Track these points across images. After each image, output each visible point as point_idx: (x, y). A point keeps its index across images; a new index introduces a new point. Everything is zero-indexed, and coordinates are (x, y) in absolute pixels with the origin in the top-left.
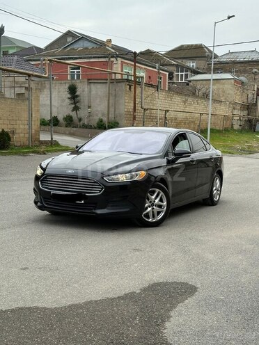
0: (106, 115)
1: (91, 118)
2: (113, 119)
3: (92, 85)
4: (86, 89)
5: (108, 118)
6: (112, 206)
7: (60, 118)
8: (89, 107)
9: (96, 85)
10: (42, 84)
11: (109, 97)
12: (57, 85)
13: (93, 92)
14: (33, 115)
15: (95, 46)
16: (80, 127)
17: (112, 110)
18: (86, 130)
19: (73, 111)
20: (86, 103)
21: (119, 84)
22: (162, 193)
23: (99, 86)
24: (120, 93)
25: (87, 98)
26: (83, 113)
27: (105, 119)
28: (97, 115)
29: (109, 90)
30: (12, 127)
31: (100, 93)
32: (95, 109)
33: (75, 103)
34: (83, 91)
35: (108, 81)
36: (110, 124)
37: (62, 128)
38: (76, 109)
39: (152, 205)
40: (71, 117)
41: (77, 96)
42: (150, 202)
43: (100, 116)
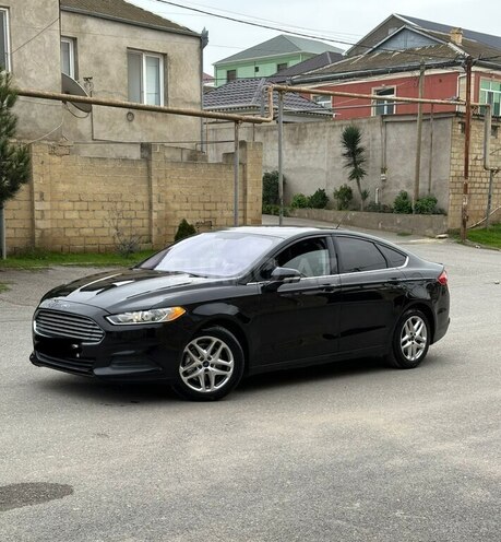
0: (413, 186)
1: (386, 191)
2: (427, 192)
3: (389, 127)
4: (379, 136)
5: (417, 190)
6: (119, 364)
7: (330, 193)
8: (384, 170)
9: (397, 125)
10: (300, 130)
11: (419, 150)
12: (328, 129)
13: (392, 141)
14: (249, 192)
15: (427, 44)
16: (365, 210)
17: (424, 173)
18: (374, 216)
19: (352, 178)
20: (378, 163)
21: (442, 123)
22: (224, 345)
23: (402, 128)
24: (442, 139)
25: (380, 152)
26: (371, 182)
27: (411, 193)
28: (397, 185)
29: (420, 136)
30: (207, 214)
31: (403, 142)
32: (393, 174)
33: (355, 163)
34: (373, 140)
35: (418, 119)
36: (419, 203)
37: (332, 212)
38: (357, 174)
39: (206, 364)
40: (350, 191)
41: (360, 150)
42: (202, 359)
43: (403, 187)
